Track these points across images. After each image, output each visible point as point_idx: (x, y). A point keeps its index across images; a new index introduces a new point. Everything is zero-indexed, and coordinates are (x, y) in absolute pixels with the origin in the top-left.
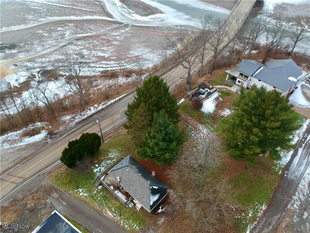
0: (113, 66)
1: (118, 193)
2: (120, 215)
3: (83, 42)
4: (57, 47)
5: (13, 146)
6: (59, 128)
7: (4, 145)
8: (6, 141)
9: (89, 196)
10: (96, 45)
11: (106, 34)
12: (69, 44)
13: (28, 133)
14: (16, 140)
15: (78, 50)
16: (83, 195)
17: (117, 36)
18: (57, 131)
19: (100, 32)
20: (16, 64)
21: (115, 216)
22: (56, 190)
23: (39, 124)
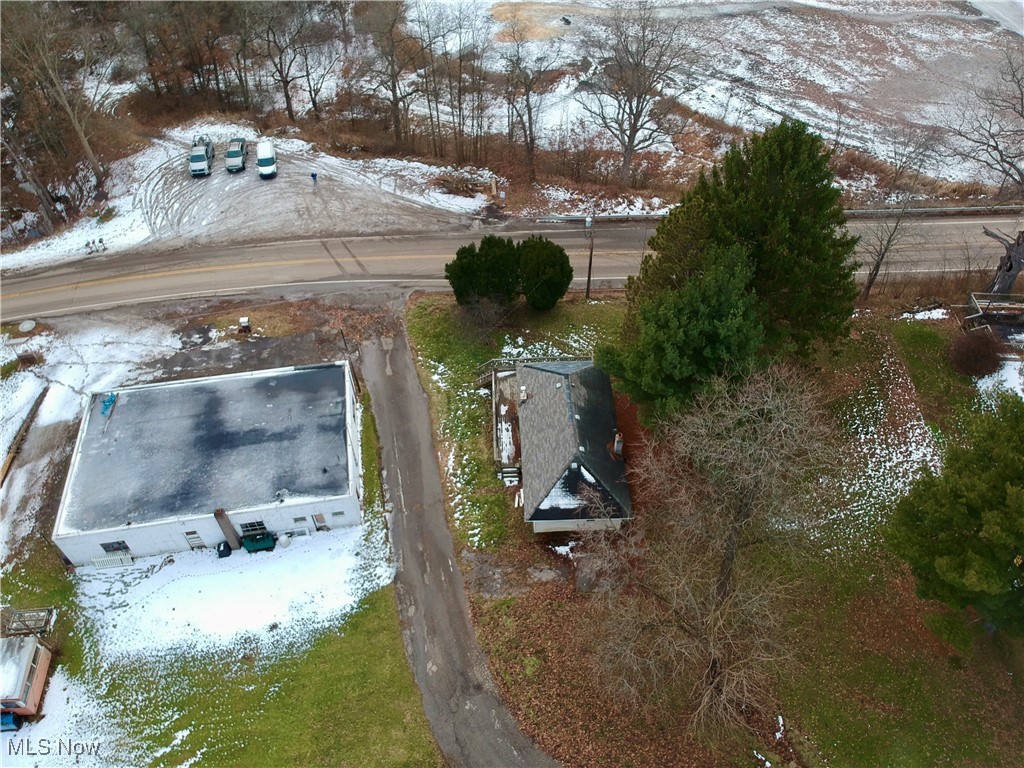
0: (827, 125)
1: (504, 432)
2: (468, 483)
3: (793, 23)
4: (706, 12)
5: (398, 193)
6: (521, 209)
7: (385, 180)
8: (396, 175)
9: (447, 393)
10: (827, 46)
11: (890, 25)
12: (748, 14)
13: (447, 181)
14: (416, 184)
15: (757, 41)
16: (437, 381)
17: (924, 42)
18: (510, 213)
19: (876, 12)
20: (570, 19)
21: (455, 475)
22: (399, 334)
23: (486, 175)
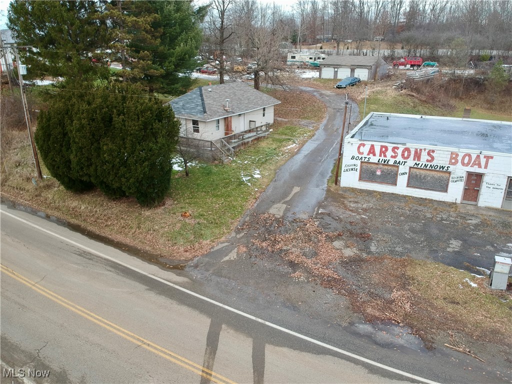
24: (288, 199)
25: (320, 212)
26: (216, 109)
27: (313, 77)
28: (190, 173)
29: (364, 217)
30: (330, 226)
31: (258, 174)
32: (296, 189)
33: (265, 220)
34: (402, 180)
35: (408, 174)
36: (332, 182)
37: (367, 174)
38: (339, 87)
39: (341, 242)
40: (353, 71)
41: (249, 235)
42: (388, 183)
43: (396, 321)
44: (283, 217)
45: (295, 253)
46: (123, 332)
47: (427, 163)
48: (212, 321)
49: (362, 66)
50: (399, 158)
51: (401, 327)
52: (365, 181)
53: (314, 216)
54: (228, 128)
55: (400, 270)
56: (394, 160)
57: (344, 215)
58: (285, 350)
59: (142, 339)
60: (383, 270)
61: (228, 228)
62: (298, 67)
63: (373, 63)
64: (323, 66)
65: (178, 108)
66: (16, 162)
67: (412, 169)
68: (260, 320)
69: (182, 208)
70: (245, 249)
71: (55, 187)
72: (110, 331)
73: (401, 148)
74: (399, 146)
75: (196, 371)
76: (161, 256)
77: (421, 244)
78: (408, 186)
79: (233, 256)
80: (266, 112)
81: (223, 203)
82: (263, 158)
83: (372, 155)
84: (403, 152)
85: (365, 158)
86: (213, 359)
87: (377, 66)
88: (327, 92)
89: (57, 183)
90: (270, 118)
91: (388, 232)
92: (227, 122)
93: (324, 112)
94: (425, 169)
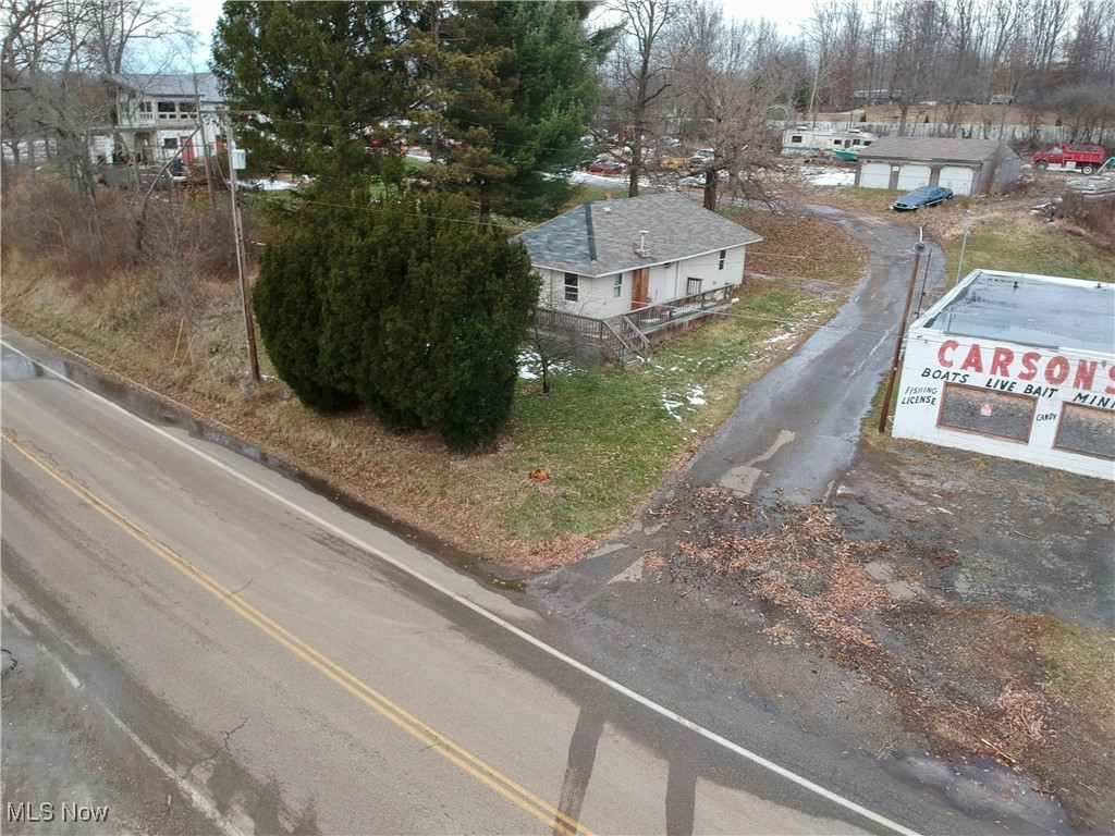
24: (766, 456)
25: (839, 492)
26: (617, 251)
27: (839, 185)
28: (553, 387)
29: (945, 511)
30: (861, 527)
31: (700, 396)
32: (786, 437)
33: (709, 500)
34: (1043, 432)
35: (1057, 418)
36: (873, 426)
37: (958, 410)
38: (900, 209)
39: (886, 566)
40: (935, 172)
41: (673, 531)
42: (1006, 436)
43: (1004, 759)
44: (751, 498)
45: (775, 583)
46: (398, 715)
47: (1107, 397)
48: (582, 712)
49: (958, 161)
50: (1040, 381)
51: (1015, 773)
52: (951, 427)
53: (825, 501)
54: (639, 294)
55: (1023, 642)
56: (1026, 383)
57: (897, 504)
58: (740, 796)
59: (434, 733)
60: (983, 639)
61: (627, 510)
62: (807, 162)
63: (986, 156)
64: (865, 161)
65: (538, 246)
66: (212, 344)
67: (1068, 408)
68: (687, 723)
69: (531, 460)
70: (660, 561)
71: (282, 399)
72: (371, 709)
73: (1047, 357)
74: (1040, 351)
75: (542, 817)
76: (483, 559)
77: (1080, 584)
78: (1056, 447)
79: (633, 573)
80: (726, 260)
81: (618, 456)
82: (712, 362)
83: (973, 369)
84: (1051, 366)
85: (957, 374)
86: (581, 796)
87: (996, 161)
88: (872, 218)
89: (287, 391)
90: (734, 272)
91: (1000, 550)
92: (638, 280)
93: (863, 264)
94: (1101, 410)
